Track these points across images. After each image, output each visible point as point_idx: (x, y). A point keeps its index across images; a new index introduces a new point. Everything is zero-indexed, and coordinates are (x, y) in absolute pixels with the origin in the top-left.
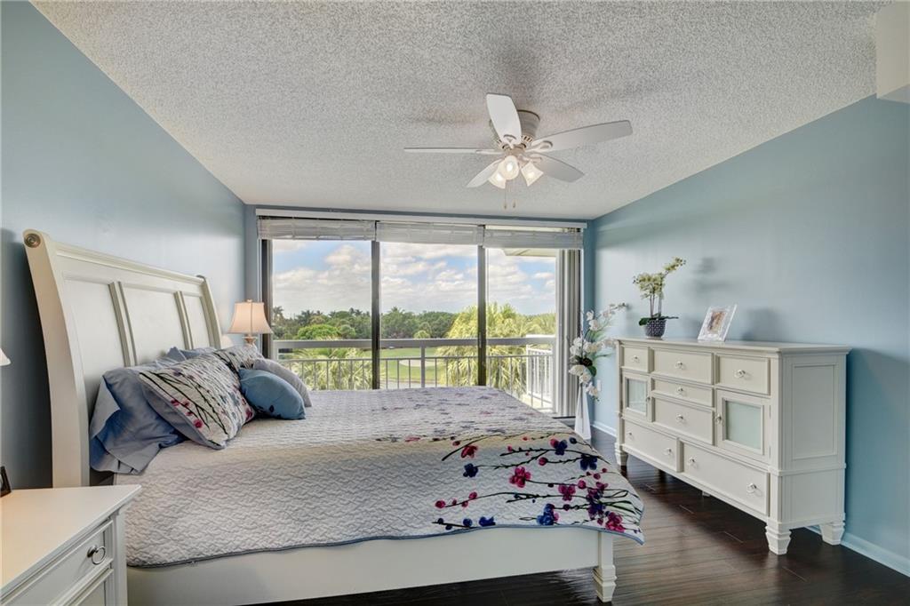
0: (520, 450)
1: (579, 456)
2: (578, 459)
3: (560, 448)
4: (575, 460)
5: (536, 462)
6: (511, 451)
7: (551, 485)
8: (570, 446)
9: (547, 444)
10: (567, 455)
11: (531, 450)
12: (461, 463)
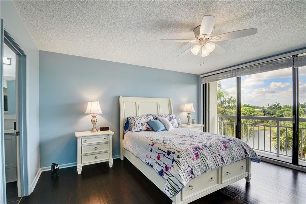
0: (160, 150)
1: (173, 158)
2: (172, 159)
3: (169, 153)
4: (171, 159)
5: (162, 154)
6: (159, 149)
7: (164, 164)
8: (172, 154)
9: (166, 150)
10: (170, 157)
11: (162, 150)
12: (150, 147)
